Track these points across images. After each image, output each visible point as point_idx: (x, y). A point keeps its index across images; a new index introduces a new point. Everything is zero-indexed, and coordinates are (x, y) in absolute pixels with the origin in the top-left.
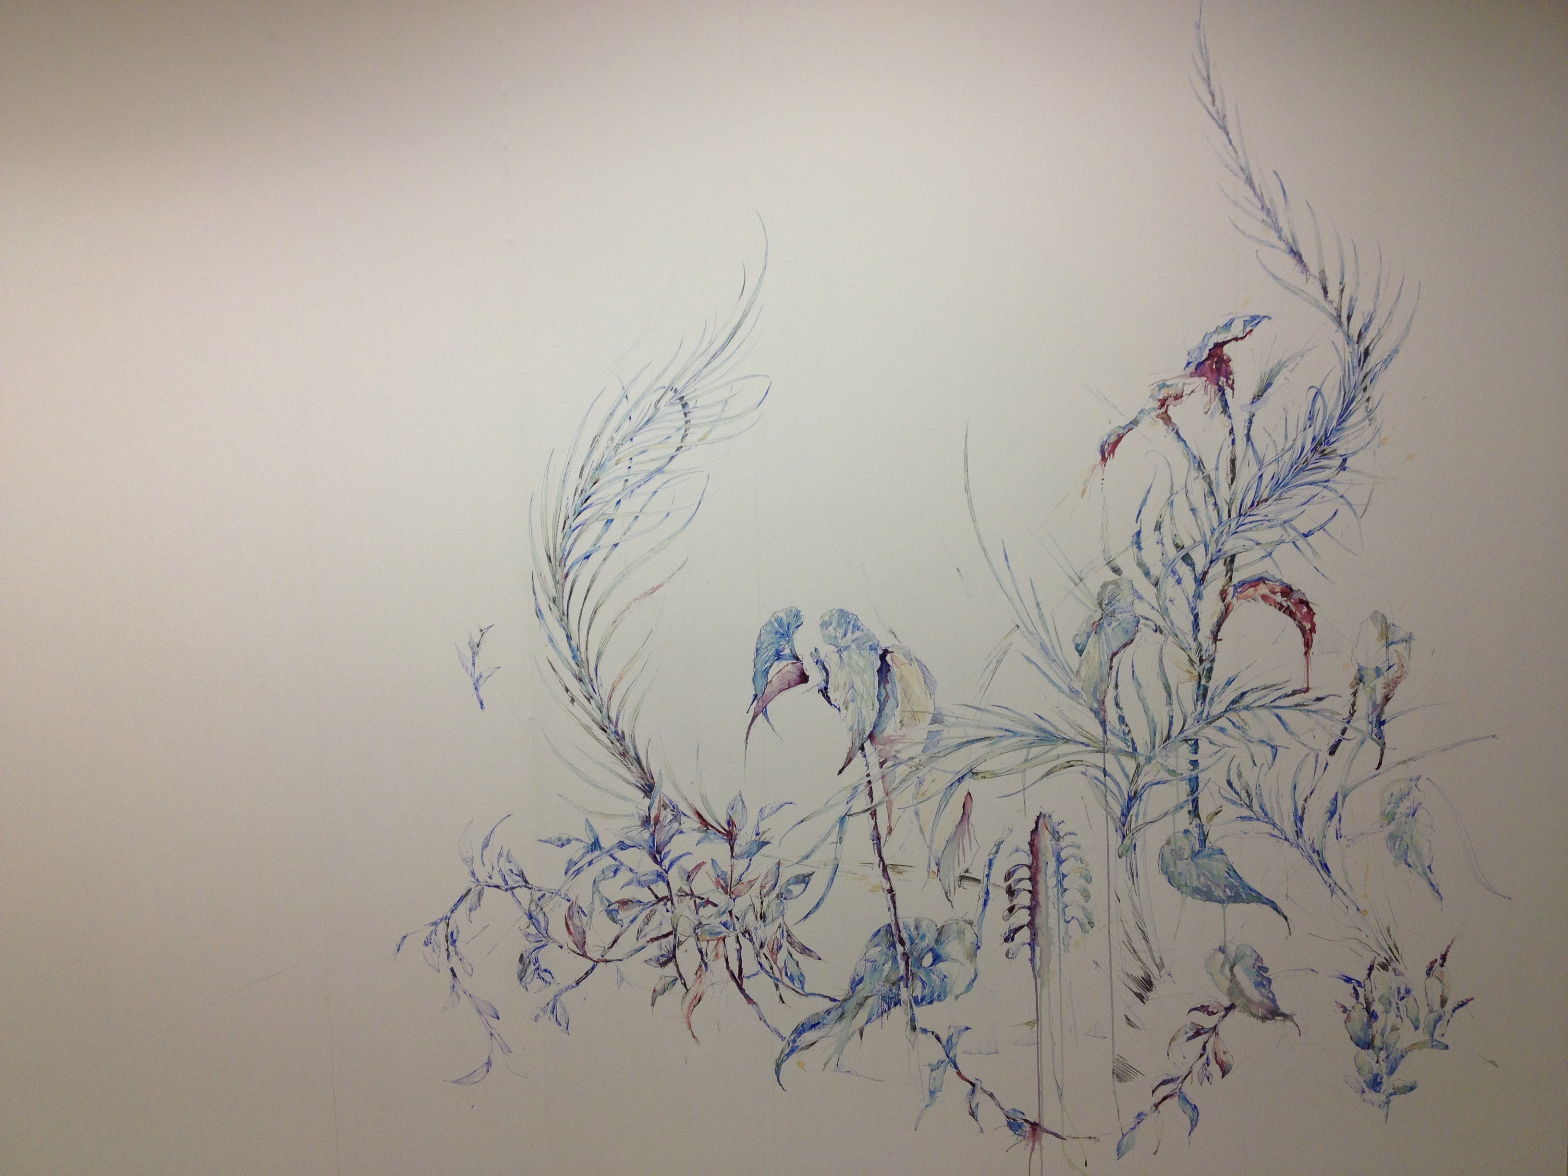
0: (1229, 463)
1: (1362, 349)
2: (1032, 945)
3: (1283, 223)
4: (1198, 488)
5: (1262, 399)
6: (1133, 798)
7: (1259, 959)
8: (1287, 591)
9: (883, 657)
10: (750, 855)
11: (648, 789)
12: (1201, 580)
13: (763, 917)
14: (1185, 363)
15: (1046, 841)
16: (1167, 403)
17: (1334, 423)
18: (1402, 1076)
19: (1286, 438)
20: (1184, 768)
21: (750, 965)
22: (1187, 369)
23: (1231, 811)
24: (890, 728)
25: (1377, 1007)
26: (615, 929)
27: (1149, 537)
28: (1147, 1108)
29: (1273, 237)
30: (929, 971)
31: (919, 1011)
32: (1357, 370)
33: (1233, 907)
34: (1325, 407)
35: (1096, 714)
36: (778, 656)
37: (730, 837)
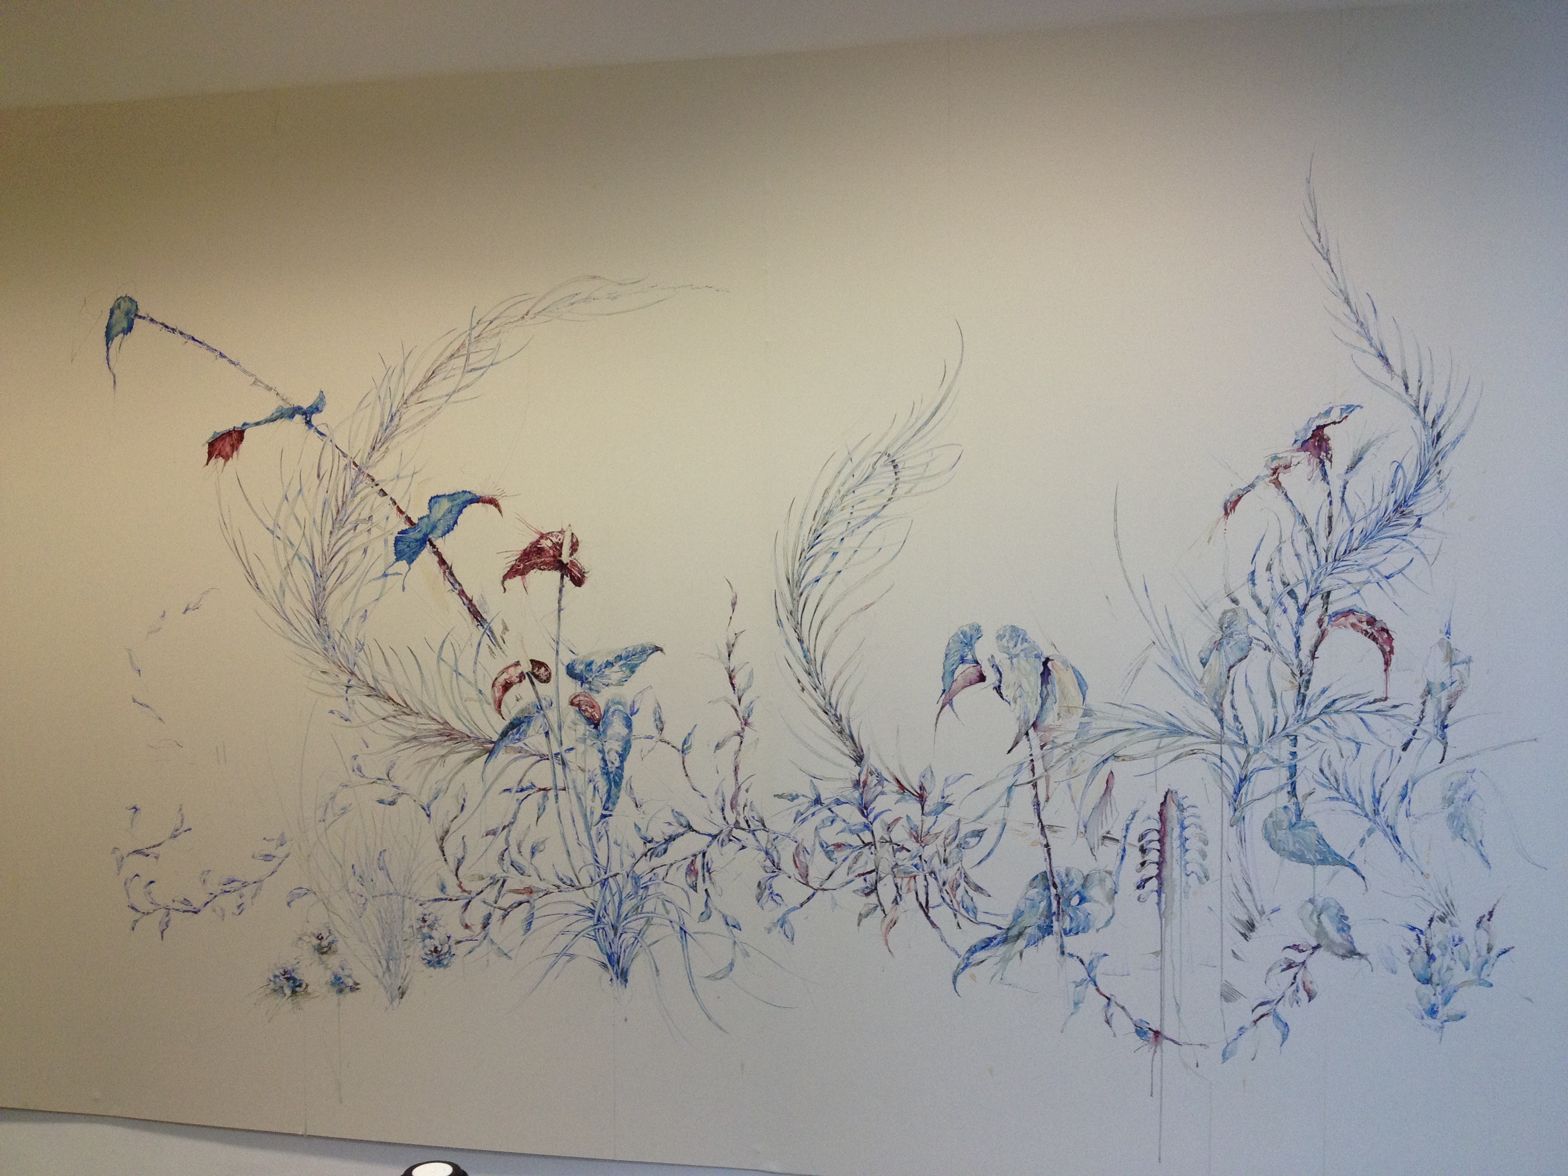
0: (1327, 519)
1: (1435, 433)
2: (1159, 892)
3: (1373, 333)
4: (1302, 538)
5: (1354, 470)
6: (1244, 780)
7: (1341, 909)
8: (1372, 621)
9: (1045, 664)
10: (937, 813)
11: (859, 759)
12: (1303, 610)
13: (945, 861)
14: (1293, 441)
15: (1172, 811)
16: (1278, 471)
17: (1412, 490)
18: (1454, 1005)
19: (1373, 500)
20: (1285, 757)
21: (935, 899)
22: (1295, 445)
23: (1322, 793)
24: (1050, 719)
25: (1435, 951)
26: (831, 866)
27: (1262, 576)
28: (1247, 1023)
29: (1365, 344)
30: (1075, 909)
31: (1066, 939)
32: (1431, 448)
33: (1320, 868)
34: (1405, 477)
35: (1216, 713)
36: (963, 660)
37: (921, 799)
